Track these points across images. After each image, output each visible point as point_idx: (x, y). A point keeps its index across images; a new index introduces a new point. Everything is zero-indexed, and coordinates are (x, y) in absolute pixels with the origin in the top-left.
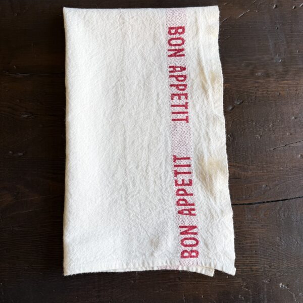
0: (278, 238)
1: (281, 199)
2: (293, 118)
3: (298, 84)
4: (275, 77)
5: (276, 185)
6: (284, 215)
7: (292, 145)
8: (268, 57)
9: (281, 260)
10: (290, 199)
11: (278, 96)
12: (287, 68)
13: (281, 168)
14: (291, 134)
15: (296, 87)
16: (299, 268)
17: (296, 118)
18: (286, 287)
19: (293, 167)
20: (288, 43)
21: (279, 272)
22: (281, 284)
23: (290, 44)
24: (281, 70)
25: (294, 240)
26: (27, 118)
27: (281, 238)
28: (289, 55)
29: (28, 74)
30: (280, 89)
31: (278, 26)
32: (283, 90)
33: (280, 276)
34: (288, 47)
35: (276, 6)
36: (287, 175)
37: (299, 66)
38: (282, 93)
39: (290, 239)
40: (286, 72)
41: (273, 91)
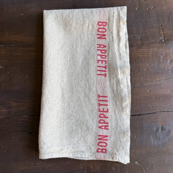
0: (135, 136)
1: (137, 114)
2: (146, 69)
3: (149, 51)
4: (136, 47)
5: (135, 107)
6: (139, 124)
7: (144, 85)
8: (133, 36)
9: (136, 148)
10: (143, 114)
11: (137, 57)
12: (143, 42)
13: (138, 97)
14: (144, 79)
15: (148, 52)
16: (147, 154)
17: (147, 70)
18: (139, 164)
19: (145, 97)
20: (144, 28)
21: (135, 155)
22: (136, 162)
23: (145, 29)
24: (140, 43)
25: (145, 138)
26: (2, 68)
27: (137, 136)
28: (144, 35)
29: (3, 46)
30: (138, 54)
31: (139, 19)
32: (141, 54)
33: (136, 158)
34: (144, 31)
35: (138, 8)
36: (141, 101)
37: (150, 41)
38: (139, 55)
39: (142, 137)
40: (143, 44)
41: (135, 55)
